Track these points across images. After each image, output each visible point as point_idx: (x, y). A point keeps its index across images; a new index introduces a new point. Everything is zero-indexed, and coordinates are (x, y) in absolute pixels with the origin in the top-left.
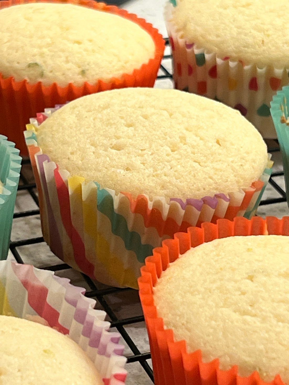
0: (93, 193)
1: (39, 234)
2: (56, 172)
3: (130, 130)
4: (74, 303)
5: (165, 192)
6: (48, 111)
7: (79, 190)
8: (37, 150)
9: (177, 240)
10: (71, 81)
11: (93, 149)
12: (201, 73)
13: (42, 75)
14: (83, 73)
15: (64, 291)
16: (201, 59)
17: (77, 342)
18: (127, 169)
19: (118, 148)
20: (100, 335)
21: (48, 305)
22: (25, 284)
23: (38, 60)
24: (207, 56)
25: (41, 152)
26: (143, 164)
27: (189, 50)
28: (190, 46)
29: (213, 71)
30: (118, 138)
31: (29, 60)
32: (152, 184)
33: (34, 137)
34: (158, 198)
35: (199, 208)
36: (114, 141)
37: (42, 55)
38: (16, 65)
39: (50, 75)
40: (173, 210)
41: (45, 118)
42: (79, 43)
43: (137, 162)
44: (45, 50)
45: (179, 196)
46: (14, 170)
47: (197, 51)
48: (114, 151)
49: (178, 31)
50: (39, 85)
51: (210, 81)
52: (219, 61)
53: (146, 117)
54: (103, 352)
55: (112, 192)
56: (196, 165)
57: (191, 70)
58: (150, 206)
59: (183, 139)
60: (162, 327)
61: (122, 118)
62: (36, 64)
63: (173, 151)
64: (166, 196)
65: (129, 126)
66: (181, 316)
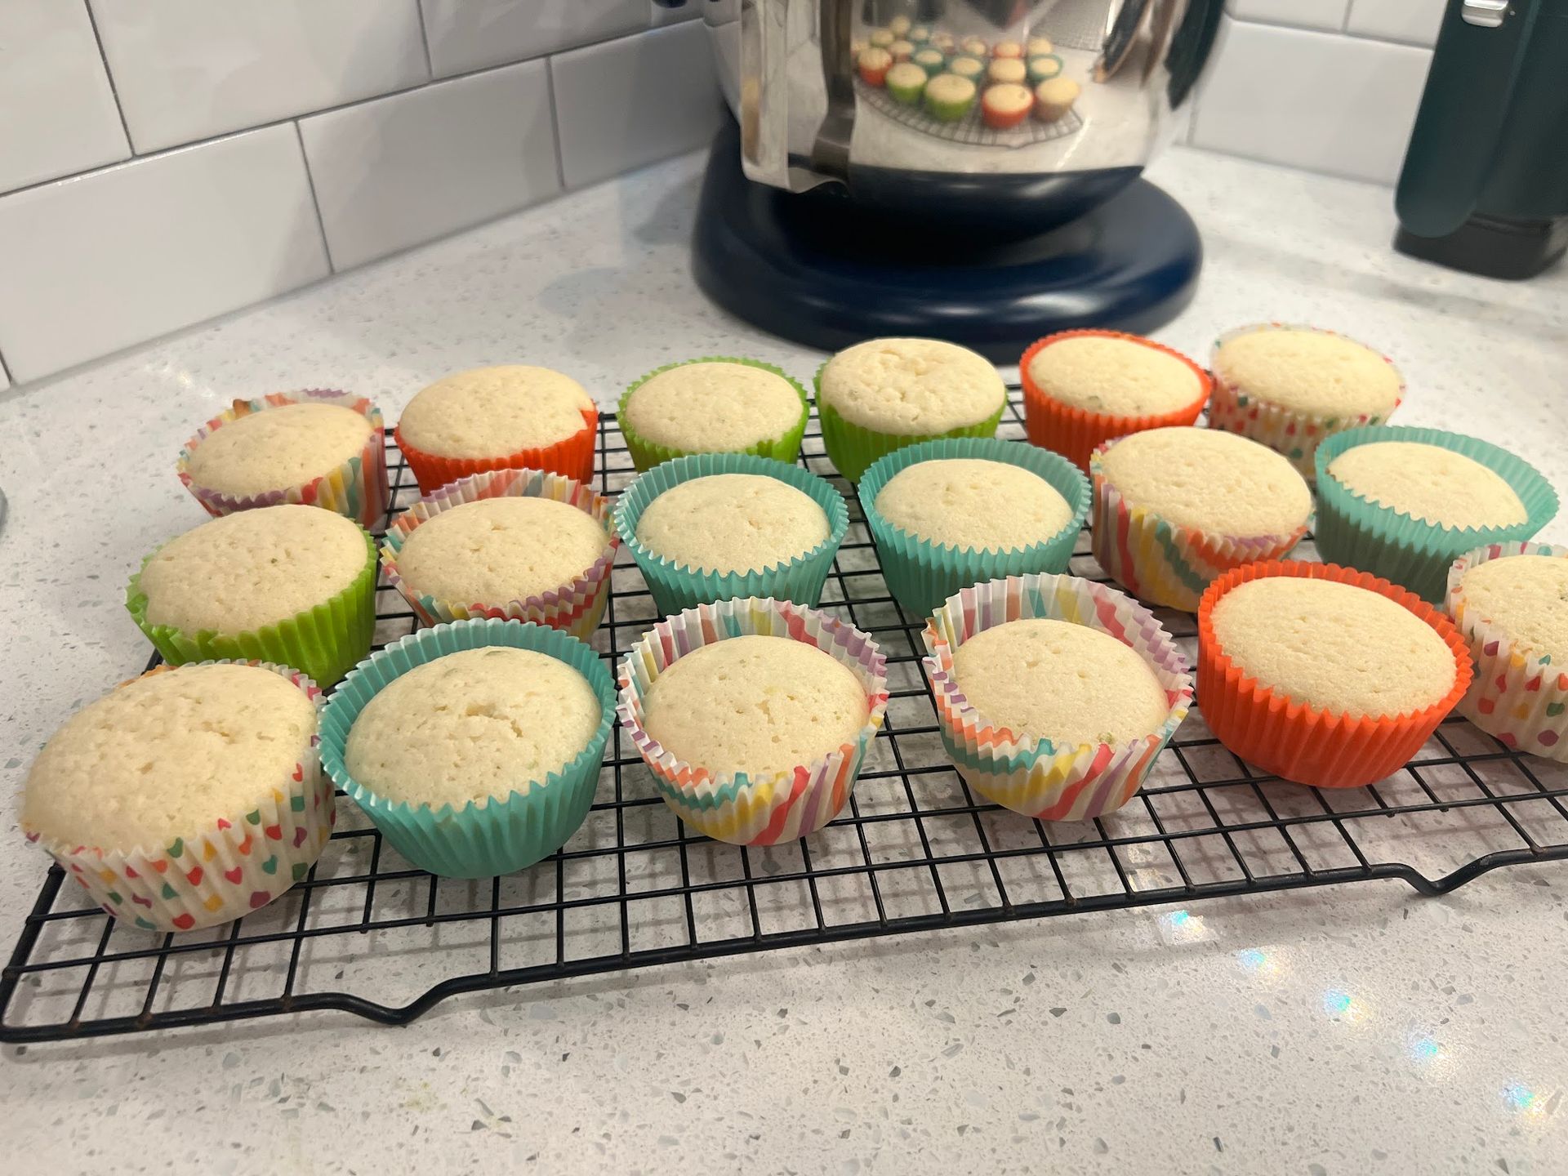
0: (1154, 524)
1: (1089, 550)
2: (1121, 503)
3: (1190, 469)
4: (1141, 622)
5: (1219, 529)
6: (1109, 443)
7: (1140, 519)
8: (1103, 479)
9: (1231, 575)
10: (1126, 415)
11: (1154, 483)
12: (1240, 414)
13: (1101, 407)
14: (1138, 408)
15: (1132, 610)
16: (1243, 402)
17: (1141, 654)
18: (1187, 505)
19: (1178, 485)
20: (1166, 653)
21: (1116, 620)
22: (1096, 599)
23: (1098, 393)
24: (1251, 400)
25: (1106, 482)
26: (1201, 502)
27: (1232, 393)
28: (1234, 388)
29: (1254, 414)
30: (1179, 476)
31: (1091, 394)
32: (1208, 521)
33: (1098, 467)
34: (1212, 534)
35: (1249, 547)
36: (1175, 479)
37: (1102, 388)
38: (1077, 396)
39: (1108, 408)
40: (1225, 546)
41: (1107, 449)
42: (1135, 380)
43: (1196, 499)
44: (1105, 385)
45: (1232, 534)
46: (1086, 496)
47: (1241, 394)
48: (1175, 488)
49: (1224, 373)
50: (1097, 417)
51: (1248, 422)
52: (1262, 406)
53: (1204, 458)
54: (1169, 667)
55: (1172, 525)
56: (1249, 507)
57: (1230, 410)
58: (1205, 540)
59: (1239, 482)
60: (1220, 652)
61: (1181, 457)
62: (1097, 397)
63: (1229, 492)
64: (1220, 533)
65: (1189, 465)
66: (1238, 645)
